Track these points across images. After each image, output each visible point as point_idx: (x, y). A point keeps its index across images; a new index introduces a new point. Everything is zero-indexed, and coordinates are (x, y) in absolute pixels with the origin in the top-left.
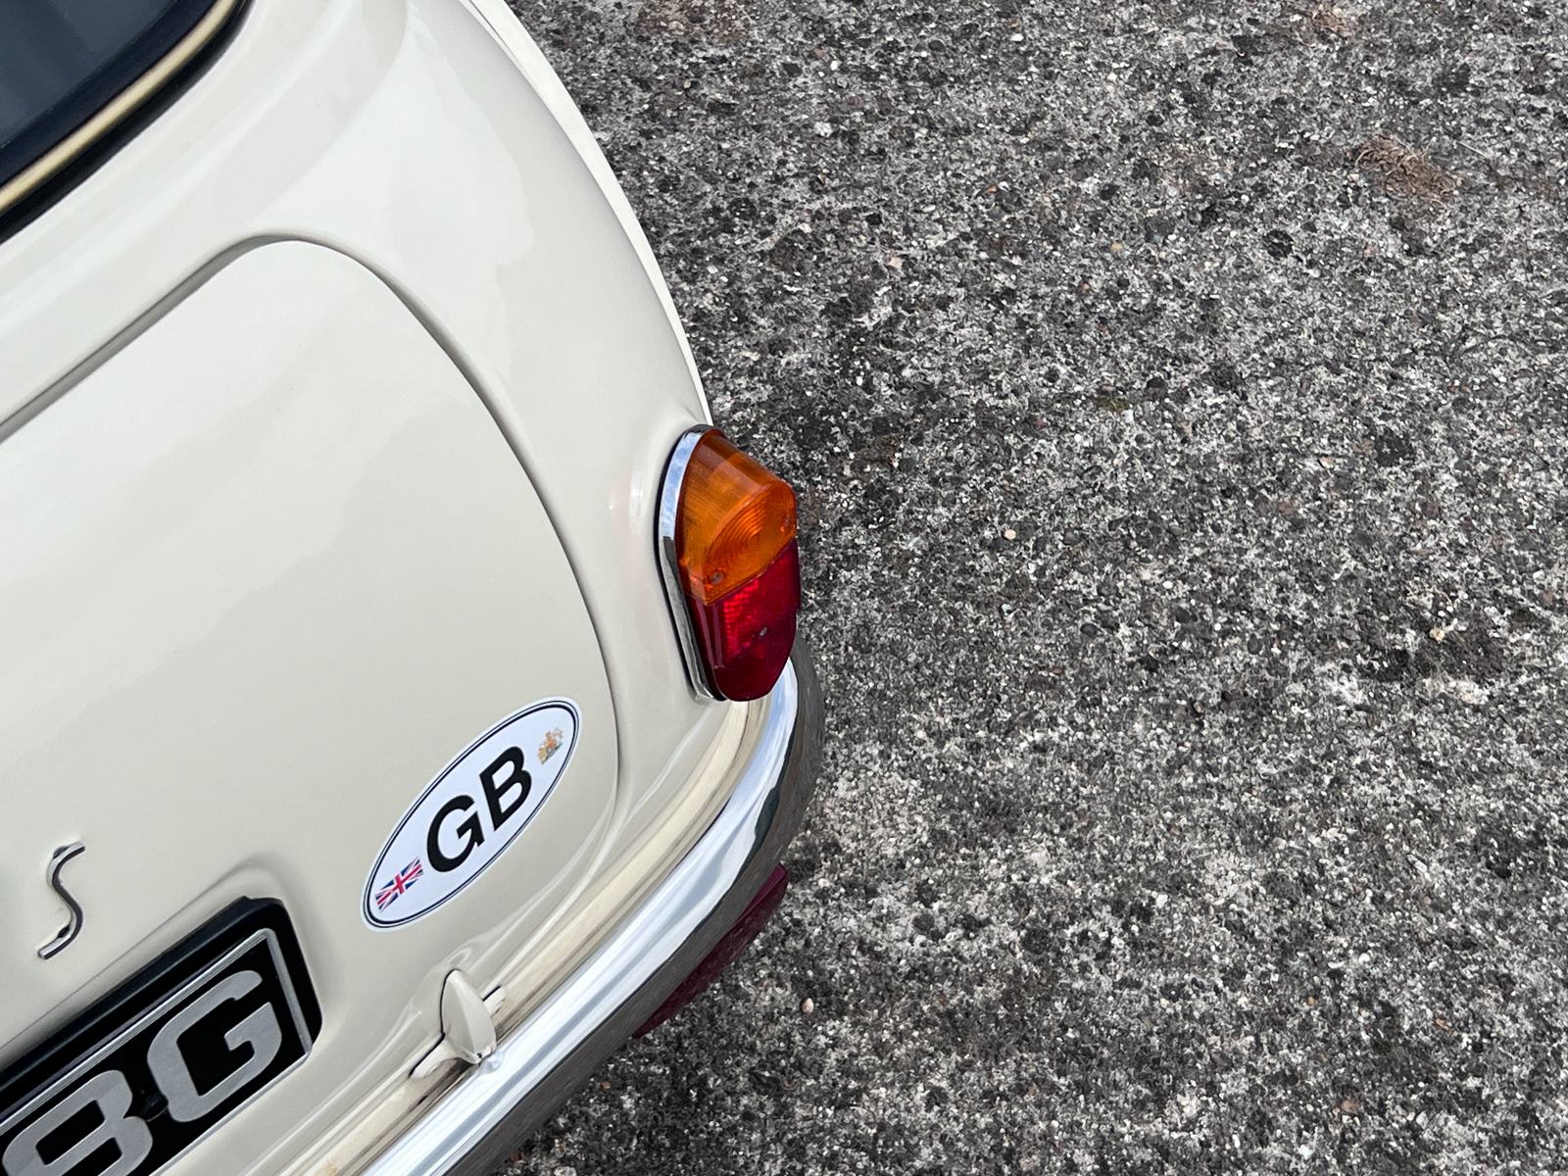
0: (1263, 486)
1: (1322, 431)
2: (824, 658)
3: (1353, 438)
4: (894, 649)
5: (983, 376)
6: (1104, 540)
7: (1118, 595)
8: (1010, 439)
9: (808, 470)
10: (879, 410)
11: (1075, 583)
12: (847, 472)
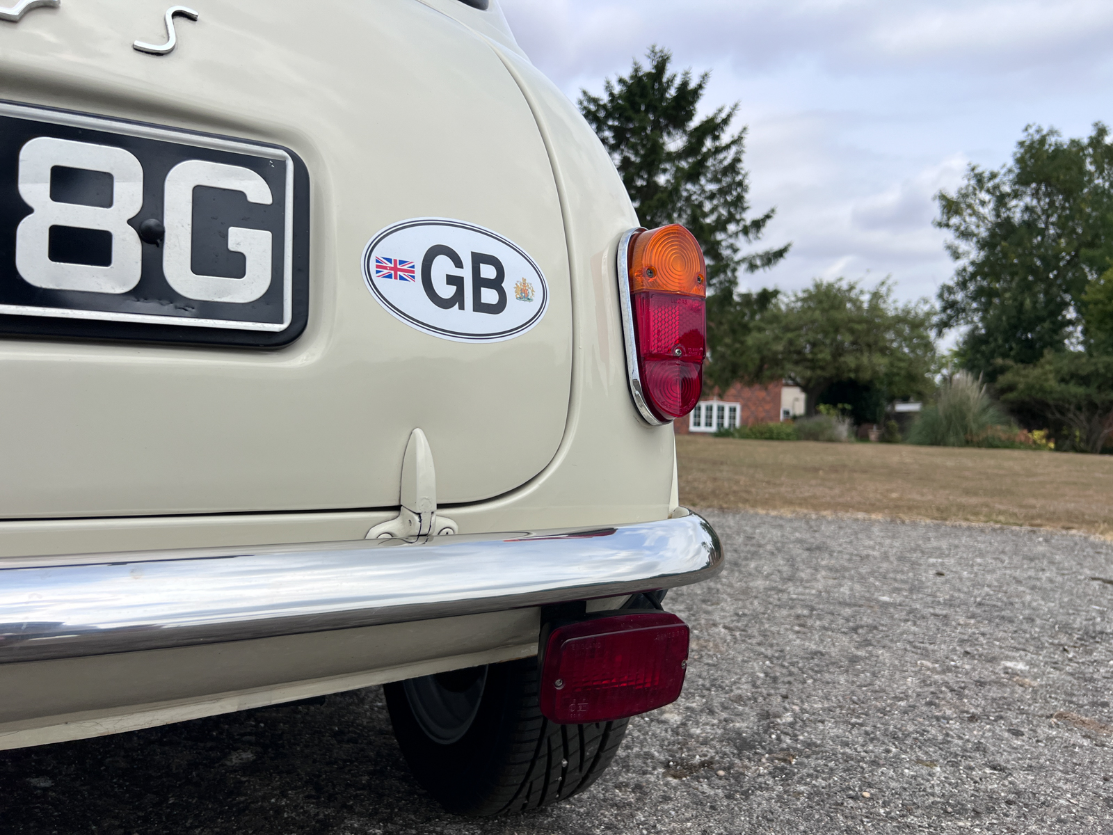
0: (1033, 804)
1: (1066, 791)
2: (743, 818)
3: (1087, 796)
4: (789, 822)
5: (846, 744)
6: (929, 807)
7: (942, 828)
8: (864, 766)
9: (740, 756)
10: (785, 746)
11: (913, 820)
12: (764, 760)
